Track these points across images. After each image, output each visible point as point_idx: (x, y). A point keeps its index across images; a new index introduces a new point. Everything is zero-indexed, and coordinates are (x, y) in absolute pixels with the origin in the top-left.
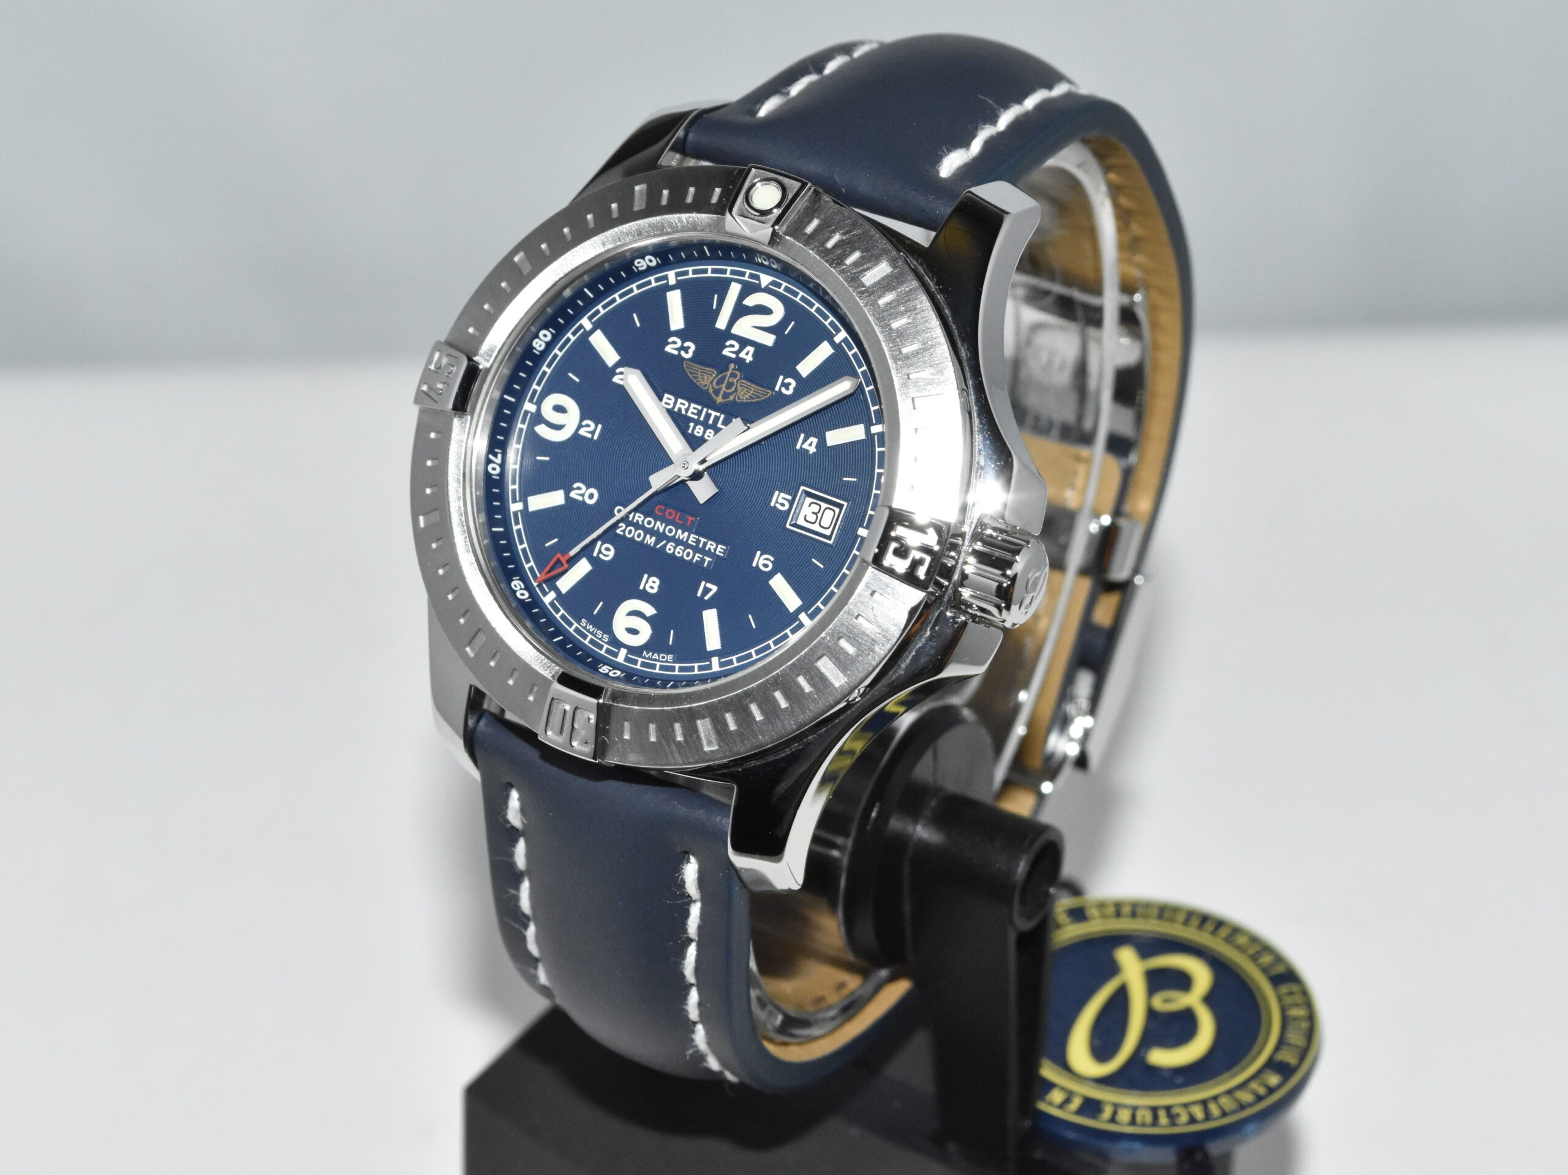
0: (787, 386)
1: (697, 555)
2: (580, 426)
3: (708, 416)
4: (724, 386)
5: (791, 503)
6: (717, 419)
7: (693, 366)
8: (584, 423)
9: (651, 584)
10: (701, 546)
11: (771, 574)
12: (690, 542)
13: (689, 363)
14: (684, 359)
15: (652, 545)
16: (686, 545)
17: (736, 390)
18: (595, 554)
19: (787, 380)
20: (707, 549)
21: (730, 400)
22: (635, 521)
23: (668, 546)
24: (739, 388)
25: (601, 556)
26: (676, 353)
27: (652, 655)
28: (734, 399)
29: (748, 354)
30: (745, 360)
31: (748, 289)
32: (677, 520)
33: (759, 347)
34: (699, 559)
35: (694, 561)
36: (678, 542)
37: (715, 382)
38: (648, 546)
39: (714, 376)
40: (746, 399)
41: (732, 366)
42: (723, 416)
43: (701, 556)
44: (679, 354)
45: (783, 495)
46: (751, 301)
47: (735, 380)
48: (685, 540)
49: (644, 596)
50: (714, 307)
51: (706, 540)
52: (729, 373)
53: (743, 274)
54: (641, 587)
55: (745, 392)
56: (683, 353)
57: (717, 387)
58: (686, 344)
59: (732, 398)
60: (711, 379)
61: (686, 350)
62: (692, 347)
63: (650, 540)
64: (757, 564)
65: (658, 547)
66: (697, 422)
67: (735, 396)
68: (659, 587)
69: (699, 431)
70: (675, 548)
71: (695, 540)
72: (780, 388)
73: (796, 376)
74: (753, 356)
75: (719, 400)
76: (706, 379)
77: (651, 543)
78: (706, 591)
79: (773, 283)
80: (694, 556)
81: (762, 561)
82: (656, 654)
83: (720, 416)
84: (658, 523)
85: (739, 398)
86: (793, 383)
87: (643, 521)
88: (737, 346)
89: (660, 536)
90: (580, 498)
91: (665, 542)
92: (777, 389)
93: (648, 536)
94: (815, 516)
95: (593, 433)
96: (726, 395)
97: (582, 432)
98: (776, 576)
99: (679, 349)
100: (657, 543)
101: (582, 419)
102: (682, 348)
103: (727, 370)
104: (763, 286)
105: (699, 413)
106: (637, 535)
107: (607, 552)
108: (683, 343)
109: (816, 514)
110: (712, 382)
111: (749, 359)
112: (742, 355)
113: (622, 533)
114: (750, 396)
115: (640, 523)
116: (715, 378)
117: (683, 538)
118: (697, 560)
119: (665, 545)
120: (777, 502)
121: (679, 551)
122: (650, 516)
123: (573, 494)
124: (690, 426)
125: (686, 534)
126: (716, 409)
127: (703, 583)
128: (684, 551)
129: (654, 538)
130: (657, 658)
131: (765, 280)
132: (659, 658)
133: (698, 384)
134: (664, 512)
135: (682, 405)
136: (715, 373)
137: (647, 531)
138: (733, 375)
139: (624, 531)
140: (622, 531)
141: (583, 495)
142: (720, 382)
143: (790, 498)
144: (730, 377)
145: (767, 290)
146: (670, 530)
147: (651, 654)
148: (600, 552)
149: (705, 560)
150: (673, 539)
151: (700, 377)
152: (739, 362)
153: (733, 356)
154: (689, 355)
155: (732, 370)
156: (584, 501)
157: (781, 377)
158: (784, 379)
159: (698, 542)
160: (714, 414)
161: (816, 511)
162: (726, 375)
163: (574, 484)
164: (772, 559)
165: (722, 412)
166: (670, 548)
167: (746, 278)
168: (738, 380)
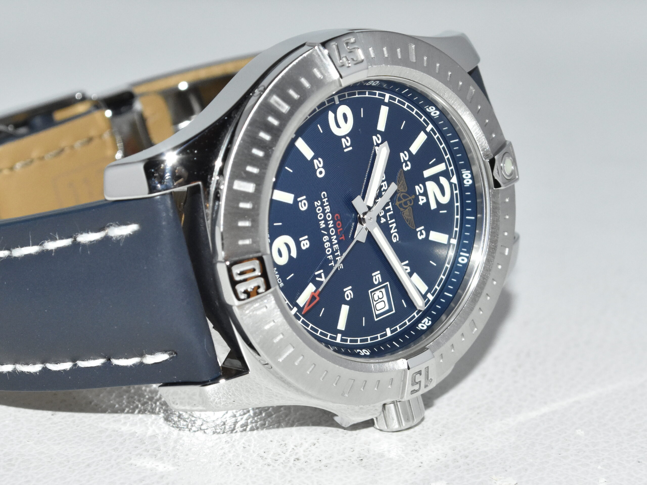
0: (421, 234)
1: (331, 256)
2: (344, 137)
5: (379, 284)
6: (389, 210)
7: (403, 177)
8: (347, 138)
9: (305, 244)
10: (336, 254)
11: (346, 303)
12: (334, 246)
13: (402, 172)
14: (402, 168)
15: (321, 227)
16: (331, 247)
17: (405, 208)
18: (299, 199)
19: (423, 232)
20: (337, 259)
21: (400, 210)
22: (325, 208)
23: (326, 237)
24: (407, 210)
25: (300, 203)
26: (402, 161)
27: (277, 274)
29: (422, 201)
30: (419, 201)
31: (445, 174)
32: (339, 230)
33: (428, 204)
34: (330, 259)
35: (328, 257)
36: (330, 241)
37: (402, 194)
38: (319, 226)
39: (404, 191)
40: (406, 218)
41: (413, 197)
42: (392, 212)
43: (332, 259)
44: (403, 163)
45: (379, 276)
46: (443, 180)
47: (409, 204)
48: (333, 243)
49: (298, 244)
50: (430, 163)
51: (340, 255)
52: (410, 198)
53: (450, 166)
54: (301, 239)
55: (407, 214)
56: (404, 164)
57: (401, 197)
58: (409, 163)
60: (403, 191)
61: (407, 165)
62: (409, 168)
63: (323, 225)
64: (346, 291)
65: (322, 231)
67: (403, 210)
68: (307, 249)
70: (327, 241)
71: (336, 249)
72: (418, 231)
73: (428, 235)
74: (423, 204)
76: (401, 187)
77: (321, 226)
78: (319, 276)
79: (455, 185)
80: (329, 255)
81: (349, 293)
82: (278, 276)
83: (391, 211)
84: (332, 222)
85: (403, 213)
86: (424, 236)
87: (328, 213)
88: (422, 191)
89: (327, 229)
90: (316, 168)
91: (326, 233)
92: (418, 230)
93: (323, 222)
94: (377, 299)
95: (347, 147)
96: (400, 205)
97: (343, 140)
98: (347, 306)
100: (324, 229)
101: (347, 135)
102: (405, 162)
103: (411, 196)
104: (452, 181)
106: (320, 216)
107: (303, 207)
108: (408, 160)
109: (379, 298)
110: (402, 192)
111: (421, 203)
112: (421, 197)
113: (316, 206)
114: (407, 218)
115: (326, 212)
117: (334, 242)
118: (329, 258)
119: (325, 235)
120: (375, 276)
121: (327, 245)
122: (332, 214)
123: (316, 162)
125: (336, 241)
126: (393, 204)
127: (322, 271)
128: (329, 247)
129: (324, 226)
130: (277, 278)
131: (454, 180)
132: (278, 278)
134: (338, 220)
136: (406, 191)
137: (325, 219)
138: (410, 201)
139: (318, 206)
140: (317, 205)
141: (319, 168)
142: (405, 197)
143: (381, 281)
145: (451, 184)
146: (332, 231)
147: (277, 272)
148: (301, 201)
149: (332, 262)
150: (330, 236)
151: (400, 184)
152: (417, 199)
153: (418, 194)
154: (405, 169)
155: (412, 198)
156: (316, 170)
157: (423, 227)
158: (423, 229)
159: (337, 251)
160: (391, 206)
161: (380, 297)
162: (408, 197)
163: (321, 158)
164: (352, 297)
165: (393, 210)
166: (326, 238)
167: (450, 169)
168: (410, 206)
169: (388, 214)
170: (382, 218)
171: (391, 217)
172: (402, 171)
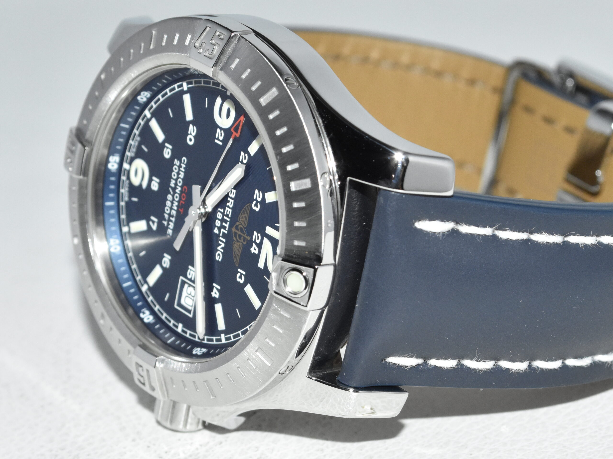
0: (240, 277)
2: (221, 129)
3: (226, 222)
4: (239, 233)
5: (191, 280)
6: (225, 228)
7: (247, 211)
9: (154, 185)
10: (171, 218)
11: (161, 266)
12: (172, 211)
13: (250, 207)
14: (252, 203)
15: (170, 184)
16: (171, 208)
17: (238, 241)
18: (166, 144)
19: (243, 277)
20: (170, 222)
22: (180, 172)
24: (239, 243)
26: (254, 198)
27: (127, 187)
28: (234, 241)
29: (254, 250)
32: (181, 201)
33: (258, 257)
34: (166, 217)
36: (172, 203)
37: (242, 226)
38: (170, 182)
41: (249, 238)
42: (226, 232)
43: (167, 219)
47: (242, 241)
50: (276, 225)
51: (173, 222)
54: (153, 178)
55: (237, 247)
56: (254, 202)
57: (239, 227)
58: (258, 205)
59: (234, 238)
60: (243, 224)
61: (255, 205)
62: (257, 210)
63: (172, 183)
64: (165, 257)
66: (223, 214)
67: (235, 241)
68: (154, 190)
69: (219, 216)
70: (170, 200)
71: (173, 214)
73: (245, 284)
74: (253, 253)
75: (234, 230)
76: (243, 220)
78: (153, 222)
80: (166, 213)
81: (166, 260)
83: (226, 230)
84: (180, 188)
85: (234, 243)
86: (242, 281)
87: (180, 178)
88: (258, 241)
89: (174, 189)
90: (189, 133)
91: (172, 193)
92: (239, 270)
93: (174, 181)
95: (218, 139)
97: (218, 131)
98: (161, 269)
99: (256, 200)
100: (171, 188)
101: (224, 130)
103: (247, 235)
105: (227, 216)
106: (174, 174)
107: (166, 153)
108: (259, 202)
110: (241, 224)
111: (252, 250)
112: (254, 245)
114: (235, 251)
115: (179, 176)
116: (243, 226)
117: (174, 206)
118: (165, 215)
119: (170, 194)
120: (191, 270)
121: (168, 203)
122: (183, 182)
123: (191, 126)
124: (221, 209)
125: (176, 208)
126: (230, 226)
127: (156, 220)
128: (168, 207)
129: (173, 185)
132: (126, 191)
133: (240, 214)
134: (185, 192)
135: (231, 203)
136: (245, 226)
137: (176, 181)
138: (245, 239)
139: (176, 164)
141: (191, 134)
142: (242, 230)
143: (193, 278)
144: (243, 237)
146: (177, 197)
148: (167, 148)
149: (165, 221)
150: (173, 198)
151: (243, 216)
152: (251, 243)
153: (253, 239)
155: (247, 238)
156: (188, 134)
158: (244, 275)
159: (173, 216)
160: (227, 226)
162: (244, 234)
163: (196, 127)
164: (167, 267)
165: (228, 232)
166: (170, 197)
168: (242, 242)
169: (222, 230)
170: (216, 228)
171: (224, 235)
172: (250, 205)
